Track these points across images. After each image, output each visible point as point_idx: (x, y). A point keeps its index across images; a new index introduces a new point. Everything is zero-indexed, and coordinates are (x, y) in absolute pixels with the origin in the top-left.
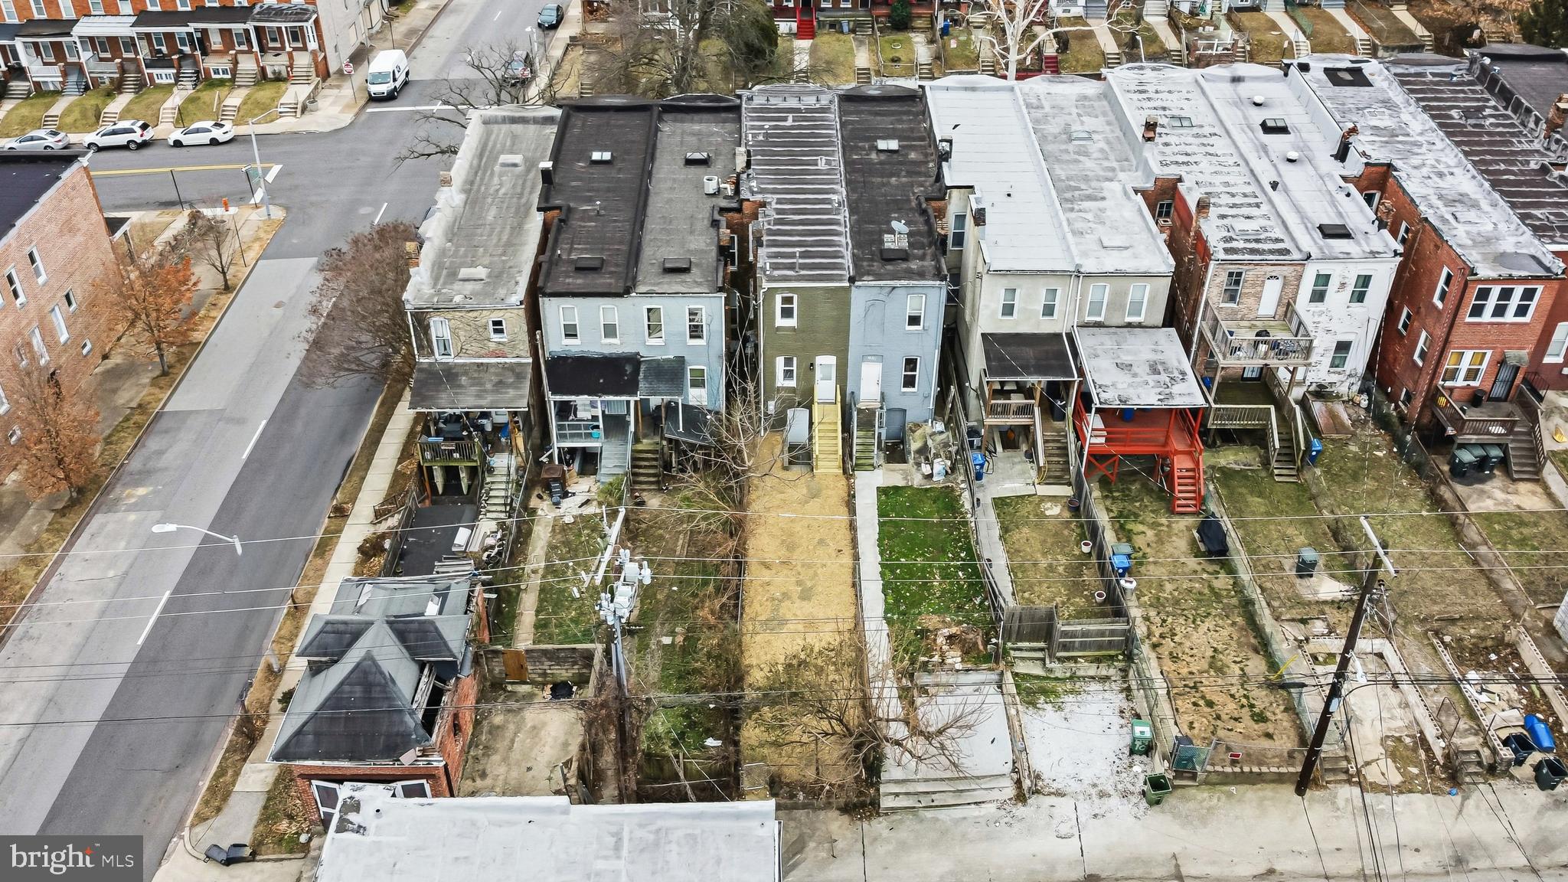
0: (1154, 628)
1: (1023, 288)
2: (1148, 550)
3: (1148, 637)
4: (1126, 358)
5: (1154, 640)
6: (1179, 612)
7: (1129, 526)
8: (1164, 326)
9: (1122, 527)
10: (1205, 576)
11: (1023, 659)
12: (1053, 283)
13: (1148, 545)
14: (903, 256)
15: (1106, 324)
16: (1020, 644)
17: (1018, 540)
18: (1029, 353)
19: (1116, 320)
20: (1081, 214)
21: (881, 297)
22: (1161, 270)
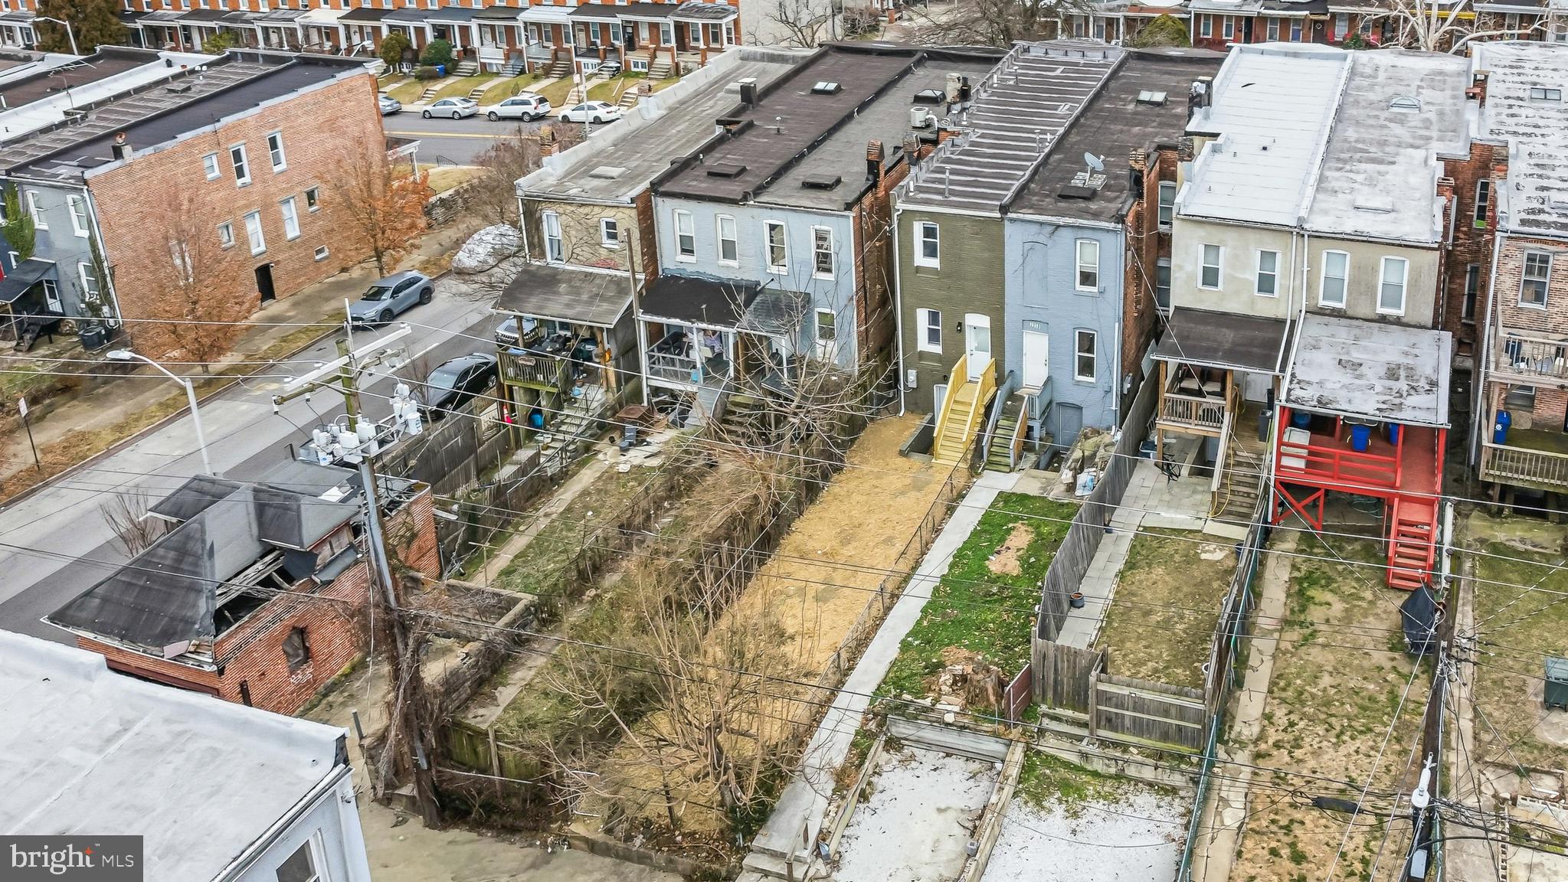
0: (1271, 731)
1: (1230, 244)
2: (1323, 627)
3: (1256, 742)
4: (1356, 355)
5: (1263, 747)
6: (1323, 716)
7: (1311, 593)
8: (1434, 327)
9: (1301, 593)
10: (1391, 677)
11: (1059, 734)
12: (1270, 243)
13: (1327, 621)
14: (1091, 195)
15: (1350, 313)
16: (1059, 711)
17: (1141, 582)
18: (1228, 336)
19: (1363, 311)
20: (1351, 175)
21: (1042, 239)
22: (1422, 238)
